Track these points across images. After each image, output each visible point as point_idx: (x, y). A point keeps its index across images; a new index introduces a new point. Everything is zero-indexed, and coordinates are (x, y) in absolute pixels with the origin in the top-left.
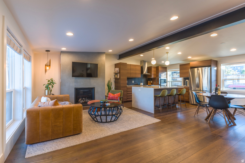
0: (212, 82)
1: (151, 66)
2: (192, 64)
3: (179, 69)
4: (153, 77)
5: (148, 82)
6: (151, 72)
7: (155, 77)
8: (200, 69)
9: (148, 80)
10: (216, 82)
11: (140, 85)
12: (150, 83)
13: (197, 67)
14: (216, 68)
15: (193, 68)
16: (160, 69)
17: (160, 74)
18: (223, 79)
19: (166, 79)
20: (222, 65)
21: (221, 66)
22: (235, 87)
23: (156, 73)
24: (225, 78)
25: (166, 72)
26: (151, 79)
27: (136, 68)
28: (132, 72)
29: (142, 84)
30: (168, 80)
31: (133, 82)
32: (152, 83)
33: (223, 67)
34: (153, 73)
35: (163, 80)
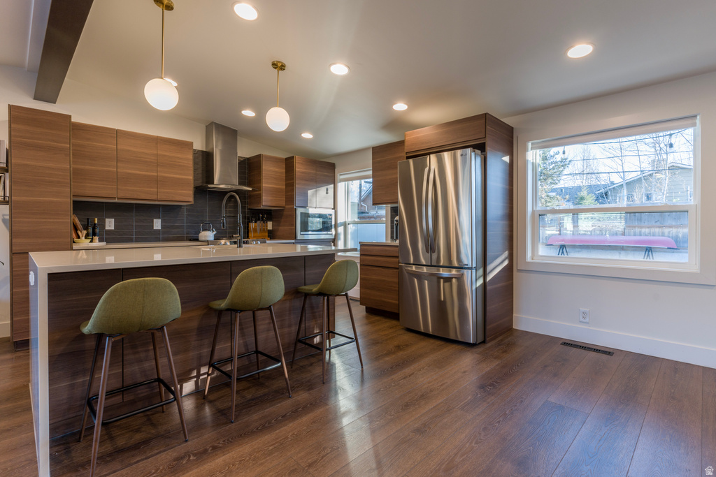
0: (488, 221)
1: (259, 156)
2: (417, 138)
4: (267, 201)
5: (252, 225)
6: (259, 181)
7: (283, 203)
8: (447, 156)
9: (248, 218)
10: (506, 223)
11: (197, 240)
12: (262, 231)
13: (438, 151)
14: (507, 159)
15: (420, 155)
16: (299, 168)
17: (298, 187)
18: (533, 212)
19: (332, 212)
20: (530, 145)
21: (525, 150)
23: (286, 185)
24: (540, 207)
25: (332, 185)
26: (269, 214)
27: (159, 152)
28: (124, 169)
29: (209, 235)
30: (340, 220)
31: (157, 224)
32: (270, 232)
33: (533, 156)
34: (267, 184)
35: (314, 216)
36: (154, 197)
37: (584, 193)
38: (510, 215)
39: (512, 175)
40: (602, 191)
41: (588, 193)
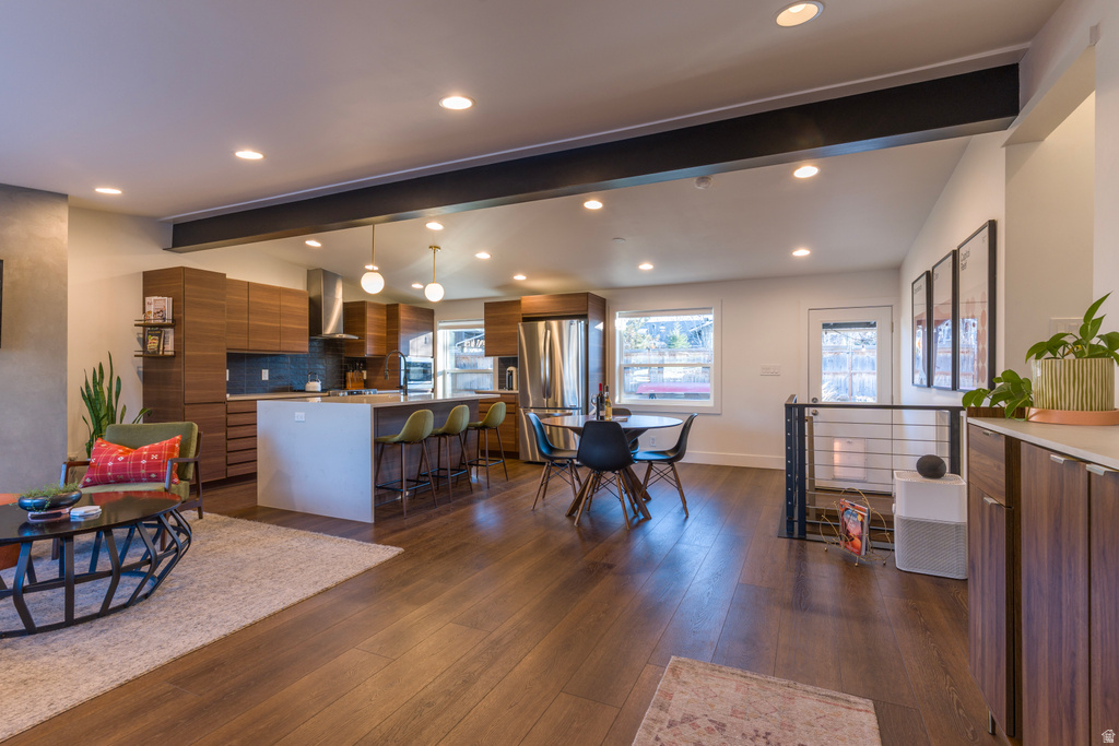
1: (363, 302)
2: (531, 303)
3: (483, 323)
4: (370, 350)
5: (350, 375)
6: (363, 329)
7: (382, 352)
8: (554, 324)
9: (346, 367)
11: (304, 391)
12: (359, 380)
13: (547, 318)
14: (601, 326)
15: (531, 319)
16: (404, 316)
17: (402, 337)
18: (621, 366)
19: (431, 360)
20: (618, 314)
21: (614, 318)
22: (652, 392)
23: (388, 333)
24: (625, 361)
25: (431, 334)
26: (364, 363)
27: (283, 303)
28: (256, 321)
29: (316, 386)
30: (440, 369)
31: (265, 375)
32: (365, 381)
33: (620, 323)
34: (370, 333)
35: (415, 365)
36: (277, 348)
37: (676, 332)
38: (604, 369)
39: (606, 337)
40: (696, 329)
41: (681, 333)
